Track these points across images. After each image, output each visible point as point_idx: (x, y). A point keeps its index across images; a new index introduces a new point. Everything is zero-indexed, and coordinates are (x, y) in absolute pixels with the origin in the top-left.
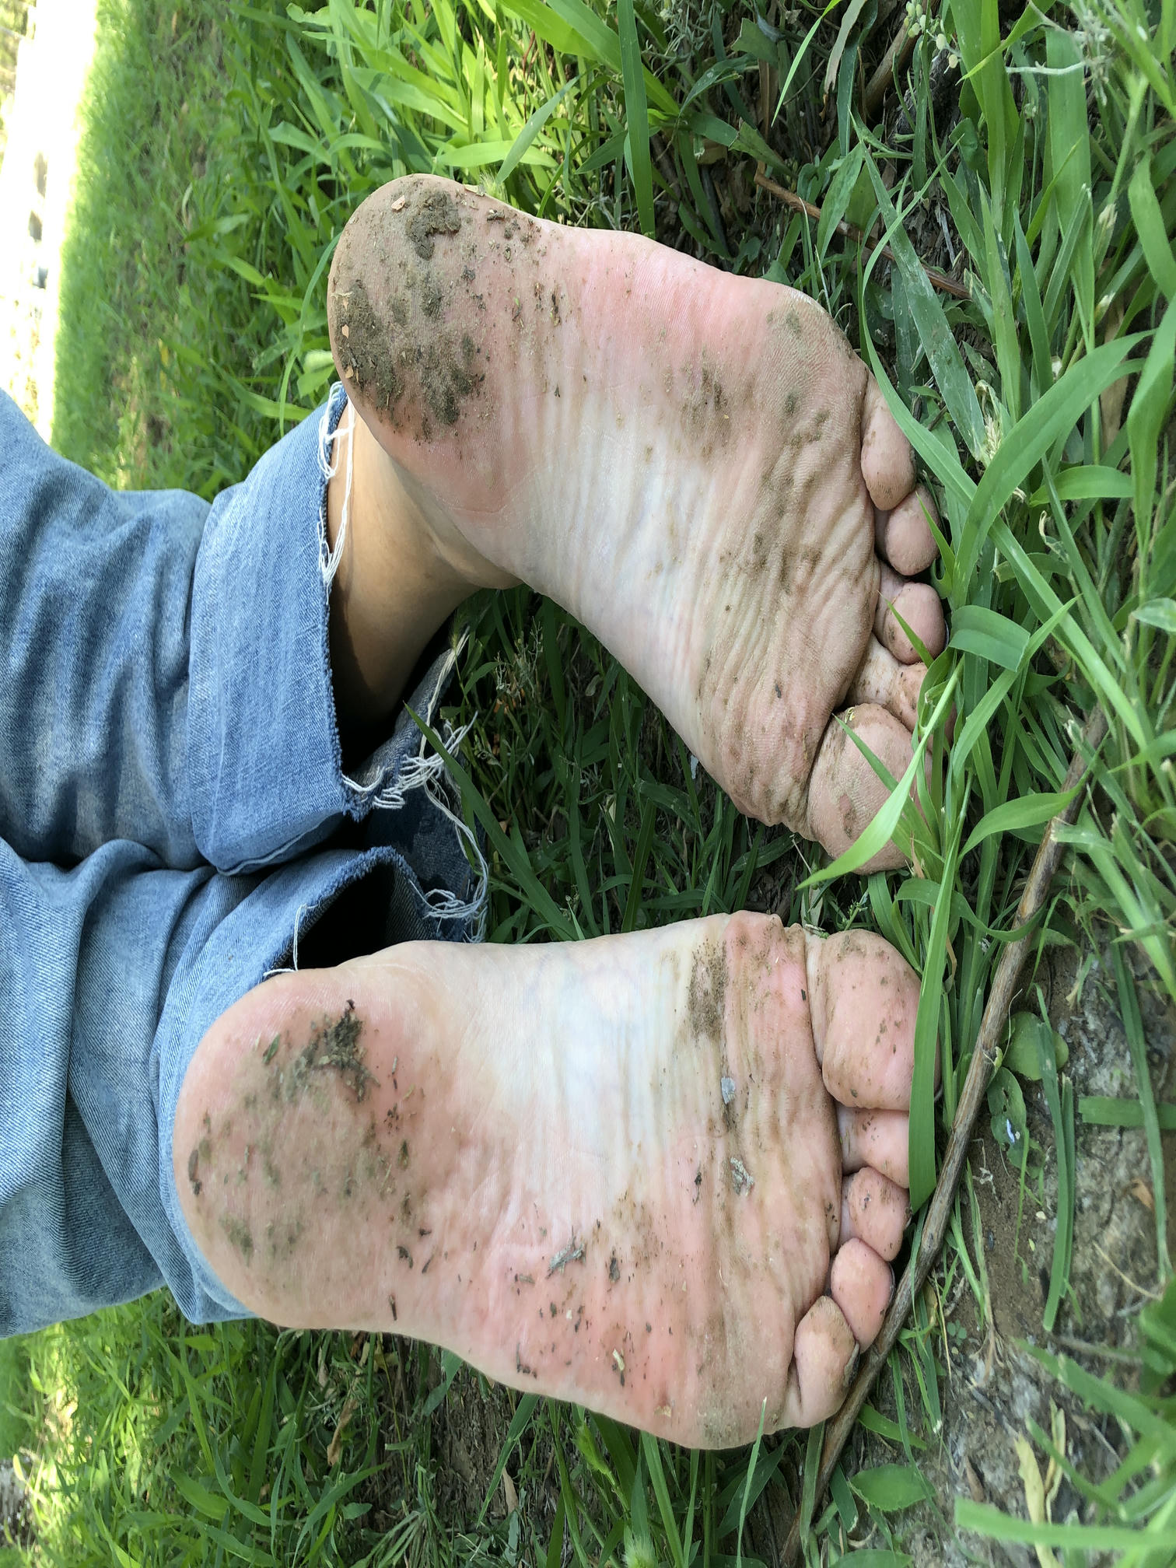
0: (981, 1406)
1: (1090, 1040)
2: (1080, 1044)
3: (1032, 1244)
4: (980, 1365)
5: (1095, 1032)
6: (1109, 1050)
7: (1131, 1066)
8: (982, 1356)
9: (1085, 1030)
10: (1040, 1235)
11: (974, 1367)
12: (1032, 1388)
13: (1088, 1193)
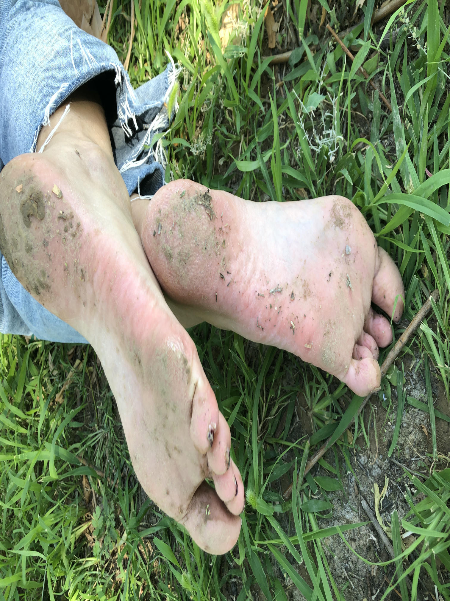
1: (413, 381)
2: (409, 381)
3: (385, 430)
4: (363, 458)
5: (415, 379)
6: (418, 386)
7: (425, 393)
8: (364, 455)
9: (412, 378)
10: (388, 429)
11: (360, 457)
13: (406, 423)
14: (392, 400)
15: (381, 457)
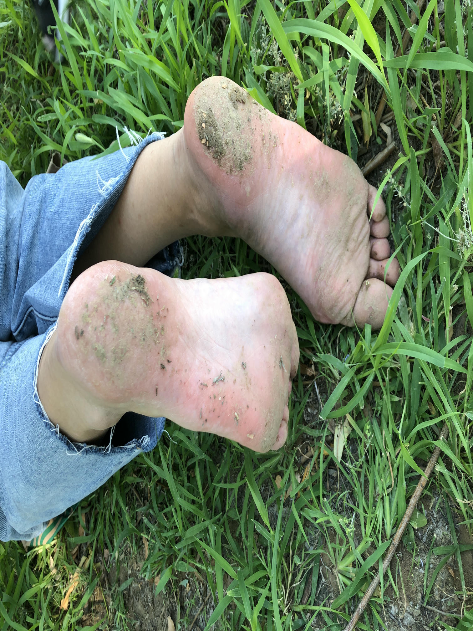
0: (393, 620)
1: (434, 520)
2: (431, 520)
3: (413, 575)
4: (393, 608)
5: (436, 518)
6: (440, 524)
7: (448, 530)
8: (394, 605)
9: (433, 517)
10: (415, 573)
11: (391, 608)
12: (411, 617)
13: (432, 563)
14: (416, 543)
15: (411, 604)
